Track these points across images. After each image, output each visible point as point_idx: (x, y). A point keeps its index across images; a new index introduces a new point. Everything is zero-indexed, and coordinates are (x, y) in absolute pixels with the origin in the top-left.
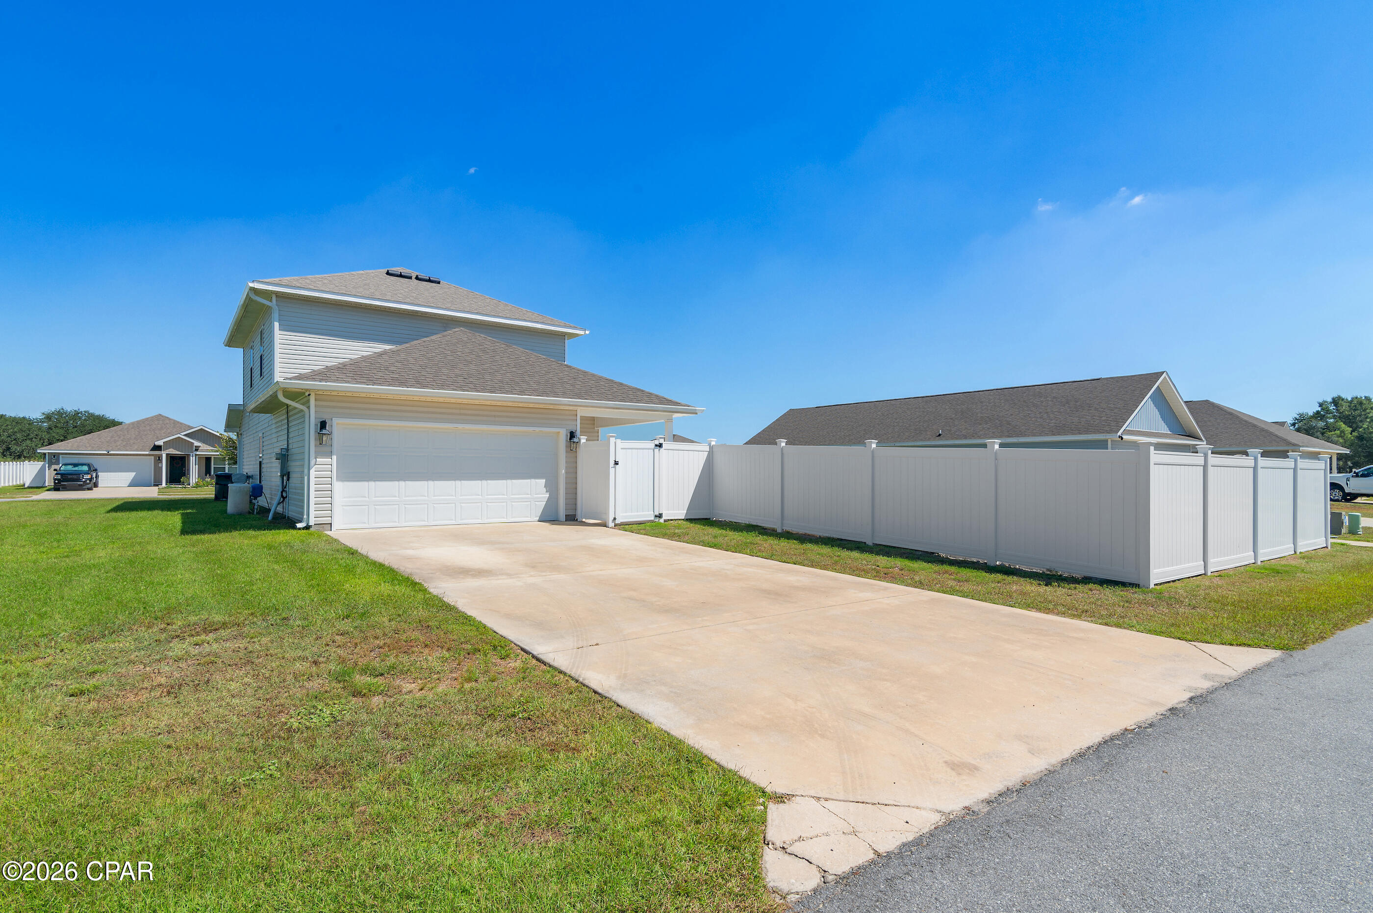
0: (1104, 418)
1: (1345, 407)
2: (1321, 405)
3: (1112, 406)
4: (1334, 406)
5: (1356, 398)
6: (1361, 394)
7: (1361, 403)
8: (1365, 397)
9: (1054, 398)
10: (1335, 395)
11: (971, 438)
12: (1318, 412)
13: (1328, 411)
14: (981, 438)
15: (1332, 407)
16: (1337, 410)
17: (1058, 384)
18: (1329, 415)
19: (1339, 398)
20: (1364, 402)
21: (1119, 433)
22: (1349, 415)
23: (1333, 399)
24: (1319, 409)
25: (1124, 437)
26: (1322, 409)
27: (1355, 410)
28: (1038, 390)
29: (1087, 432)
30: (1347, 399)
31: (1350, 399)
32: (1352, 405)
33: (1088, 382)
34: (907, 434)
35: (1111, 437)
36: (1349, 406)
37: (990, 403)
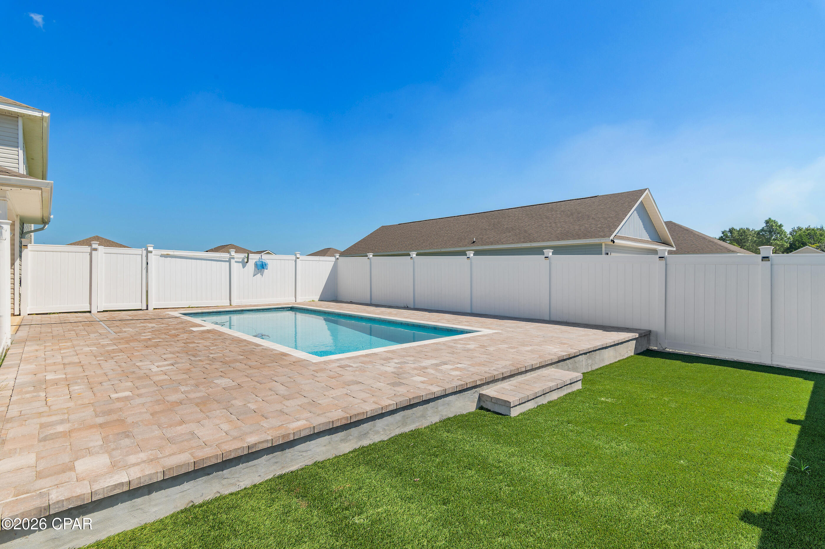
0: (599, 226)
1: (736, 234)
2: (723, 233)
3: (606, 216)
4: (730, 233)
5: (742, 229)
6: (744, 227)
7: (744, 232)
8: (747, 228)
9: (562, 211)
10: (731, 227)
11: (496, 244)
12: (722, 237)
13: (727, 237)
14: (504, 244)
15: (729, 234)
16: (732, 236)
17: (566, 202)
18: (727, 239)
19: (733, 229)
20: (746, 231)
21: (612, 238)
22: (738, 239)
23: (730, 229)
24: (722, 235)
25: (616, 241)
26: (724, 235)
27: (741, 236)
28: (551, 206)
29: (585, 236)
30: (737, 230)
31: (738, 229)
32: (740, 233)
33: (588, 199)
34: (451, 242)
35: (605, 241)
36: (738, 234)
37: (515, 217)
